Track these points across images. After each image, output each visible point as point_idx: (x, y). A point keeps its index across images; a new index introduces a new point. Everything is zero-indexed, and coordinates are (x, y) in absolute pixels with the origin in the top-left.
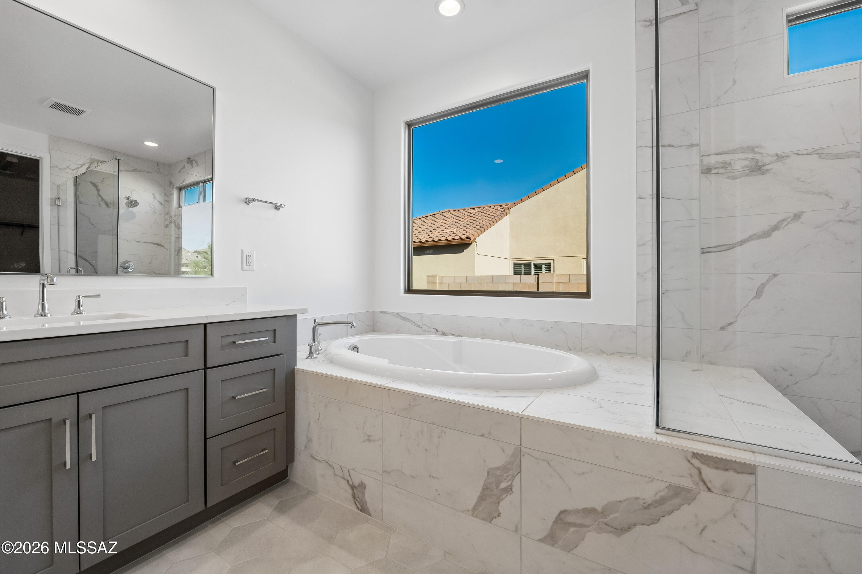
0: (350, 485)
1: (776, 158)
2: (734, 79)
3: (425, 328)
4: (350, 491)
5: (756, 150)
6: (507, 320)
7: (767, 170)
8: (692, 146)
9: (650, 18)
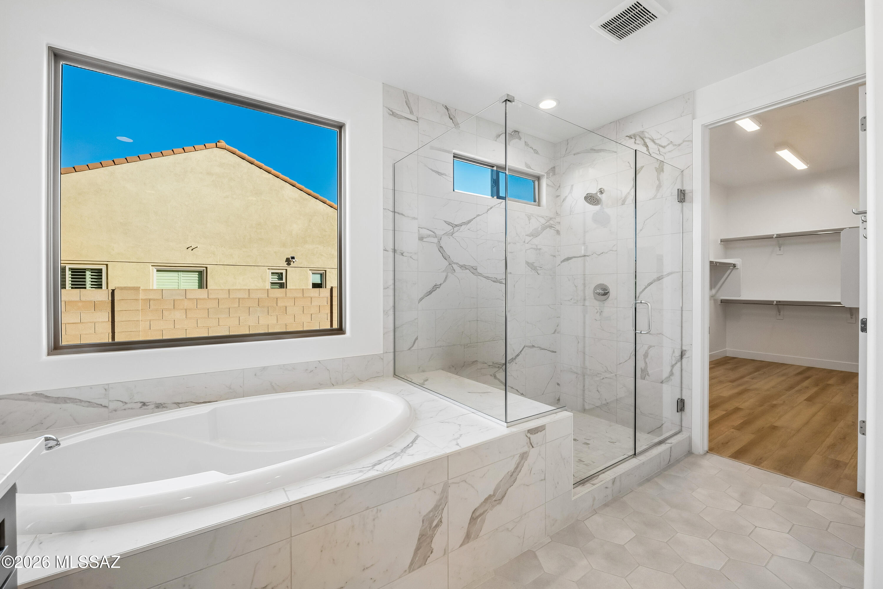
3: (112, 406)
6: (264, 368)
8: (414, 218)
9: (392, 109)
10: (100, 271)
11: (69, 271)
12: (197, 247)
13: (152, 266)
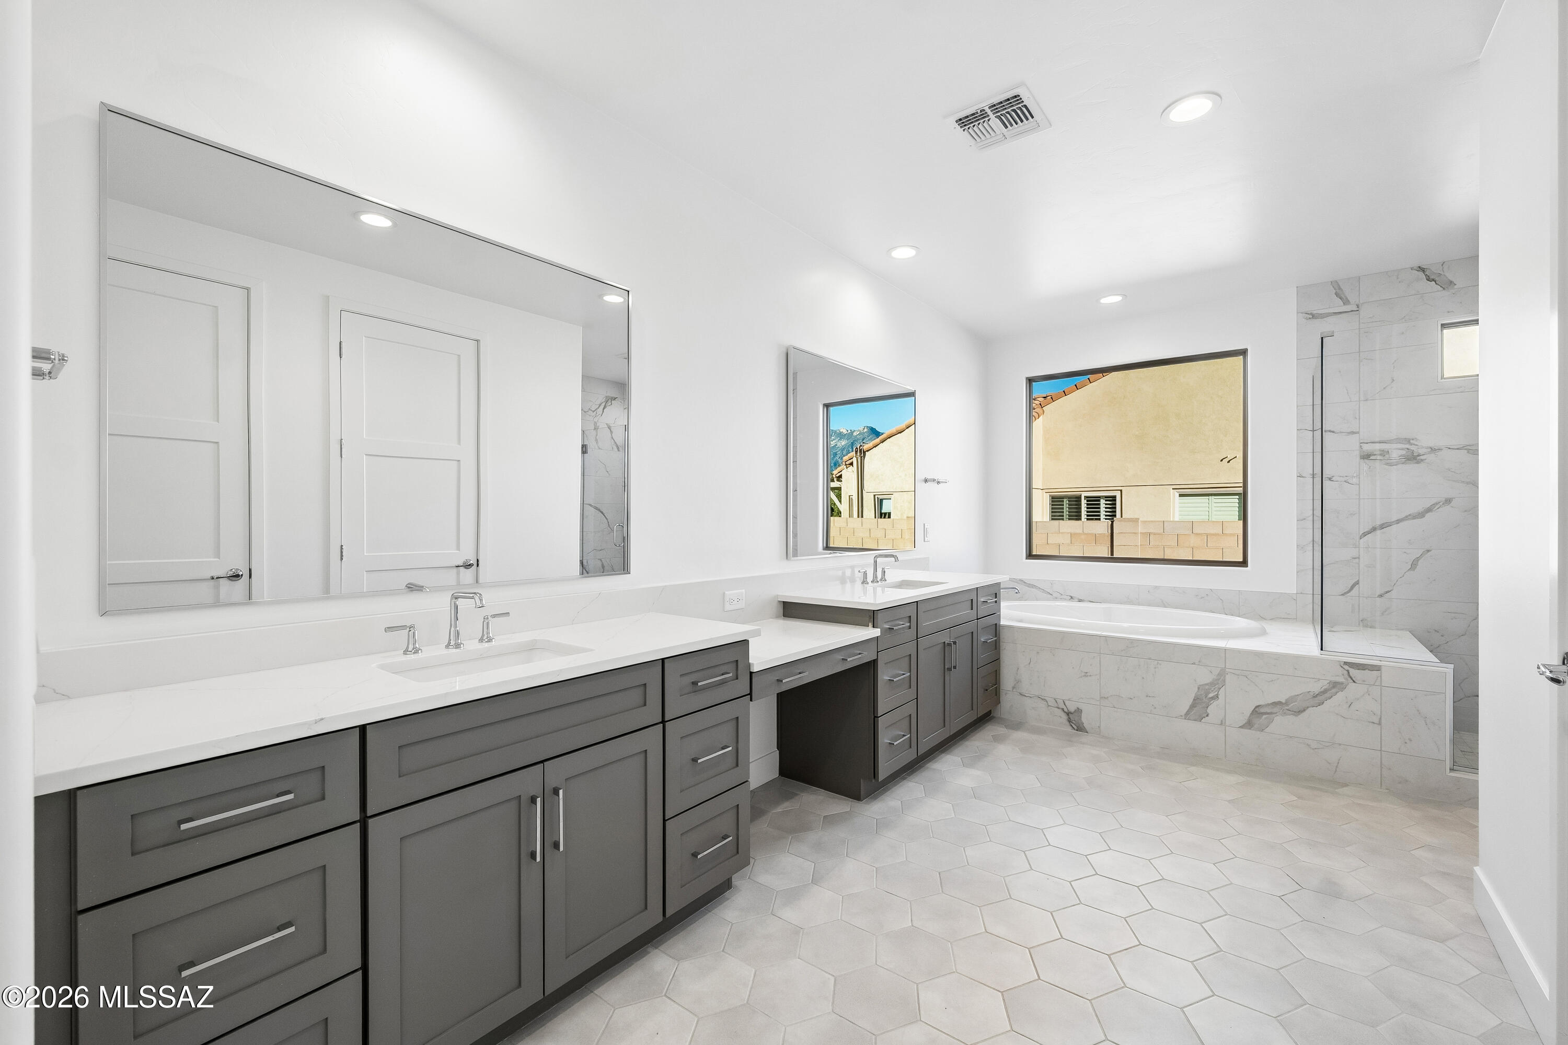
0: (1065, 712)
1: (1430, 450)
2: (1392, 378)
3: (1055, 595)
4: (1065, 717)
5: (1411, 441)
6: (1156, 587)
7: (1422, 460)
8: (1353, 433)
9: (1312, 312)
10: (1113, 499)
11: (1085, 500)
12: (1236, 457)
13: (1173, 489)
